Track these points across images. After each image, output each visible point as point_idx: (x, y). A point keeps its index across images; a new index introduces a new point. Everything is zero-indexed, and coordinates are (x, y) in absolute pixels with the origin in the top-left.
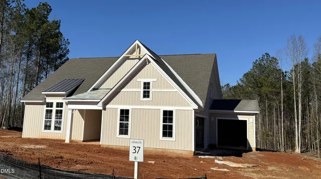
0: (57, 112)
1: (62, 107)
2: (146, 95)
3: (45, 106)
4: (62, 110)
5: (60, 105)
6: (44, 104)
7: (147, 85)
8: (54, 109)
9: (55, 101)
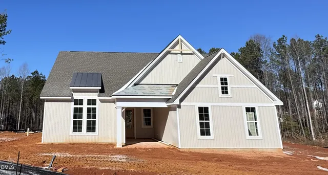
0: (89, 110)
1: (95, 105)
2: (225, 91)
3: (73, 103)
4: (95, 109)
5: (92, 102)
6: (71, 101)
7: (224, 81)
8: (85, 107)
9: (85, 97)
